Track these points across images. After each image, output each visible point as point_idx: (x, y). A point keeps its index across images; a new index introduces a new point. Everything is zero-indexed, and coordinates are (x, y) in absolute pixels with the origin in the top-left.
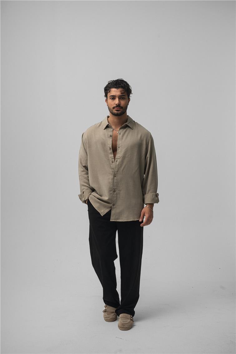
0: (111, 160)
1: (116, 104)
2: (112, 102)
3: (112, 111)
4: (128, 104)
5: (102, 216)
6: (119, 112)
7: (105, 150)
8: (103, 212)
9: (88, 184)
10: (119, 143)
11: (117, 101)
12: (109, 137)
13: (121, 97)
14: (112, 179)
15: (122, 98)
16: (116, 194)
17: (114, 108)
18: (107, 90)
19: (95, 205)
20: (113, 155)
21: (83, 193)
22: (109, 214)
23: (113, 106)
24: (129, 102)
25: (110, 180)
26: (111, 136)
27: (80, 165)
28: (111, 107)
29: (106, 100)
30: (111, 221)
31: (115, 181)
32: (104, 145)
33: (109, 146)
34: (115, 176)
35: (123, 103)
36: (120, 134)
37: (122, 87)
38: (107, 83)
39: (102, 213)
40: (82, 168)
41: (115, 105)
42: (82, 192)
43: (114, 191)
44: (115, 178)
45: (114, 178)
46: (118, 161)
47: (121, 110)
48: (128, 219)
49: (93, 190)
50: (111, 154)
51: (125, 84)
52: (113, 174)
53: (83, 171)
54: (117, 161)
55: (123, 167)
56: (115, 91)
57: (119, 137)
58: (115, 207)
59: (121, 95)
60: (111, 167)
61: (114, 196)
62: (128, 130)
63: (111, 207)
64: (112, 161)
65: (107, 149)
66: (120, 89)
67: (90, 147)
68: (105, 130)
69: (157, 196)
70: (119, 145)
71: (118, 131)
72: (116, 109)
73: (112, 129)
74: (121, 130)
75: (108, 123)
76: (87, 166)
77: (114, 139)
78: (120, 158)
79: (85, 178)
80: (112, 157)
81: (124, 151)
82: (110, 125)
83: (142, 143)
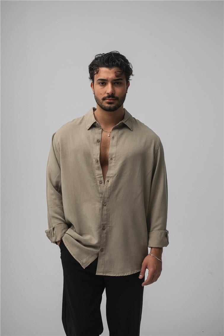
0: (99, 179)
1: (108, 94)
2: (101, 89)
3: (102, 103)
4: (126, 92)
5: (84, 268)
6: (112, 106)
7: (89, 164)
8: (85, 261)
9: (61, 216)
10: (112, 151)
11: (109, 88)
12: (96, 142)
13: (115, 81)
14: (100, 210)
15: (118, 83)
16: (107, 233)
17: (104, 99)
18: (93, 68)
19: (73, 251)
20: (101, 172)
21: (54, 229)
22: (94, 265)
23: (102, 97)
24: (127, 88)
25: (97, 212)
26: (98, 141)
27: (49, 184)
28: (101, 98)
29: (92, 85)
30: (96, 274)
31: (105, 212)
32: (87, 155)
33: (95, 157)
34: (104, 205)
35: (118, 91)
36: (113, 138)
37: (117, 66)
38: (94, 58)
39: (83, 264)
40: (52, 190)
41: (106, 95)
42: (52, 228)
43: (103, 229)
44: (105, 208)
45: (103, 208)
46: (111, 181)
47: (116, 102)
48: (123, 273)
49: (69, 225)
50: (98, 169)
51: (123, 61)
52: (101, 202)
53: (53, 194)
54: (108, 181)
55: (117, 191)
56: (105, 72)
57: (113, 142)
58: (103, 253)
59: (116, 78)
60: (98, 190)
61: (103, 237)
62: (126, 131)
63: (98, 254)
64: (100, 182)
66: (114, 69)
67: (65, 156)
68: (89, 131)
69: (166, 235)
70: (112, 155)
71: (109, 133)
72: (108, 100)
73: (100, 129)
74: (115, 132)
75: (96, 121)
76: (60, 185)
77: (104, 146)
78: (114, 177)
79: (57, 206)
80: (101, 174)
81: (119, 165)
82: (97, 122)
83: (148, 152)
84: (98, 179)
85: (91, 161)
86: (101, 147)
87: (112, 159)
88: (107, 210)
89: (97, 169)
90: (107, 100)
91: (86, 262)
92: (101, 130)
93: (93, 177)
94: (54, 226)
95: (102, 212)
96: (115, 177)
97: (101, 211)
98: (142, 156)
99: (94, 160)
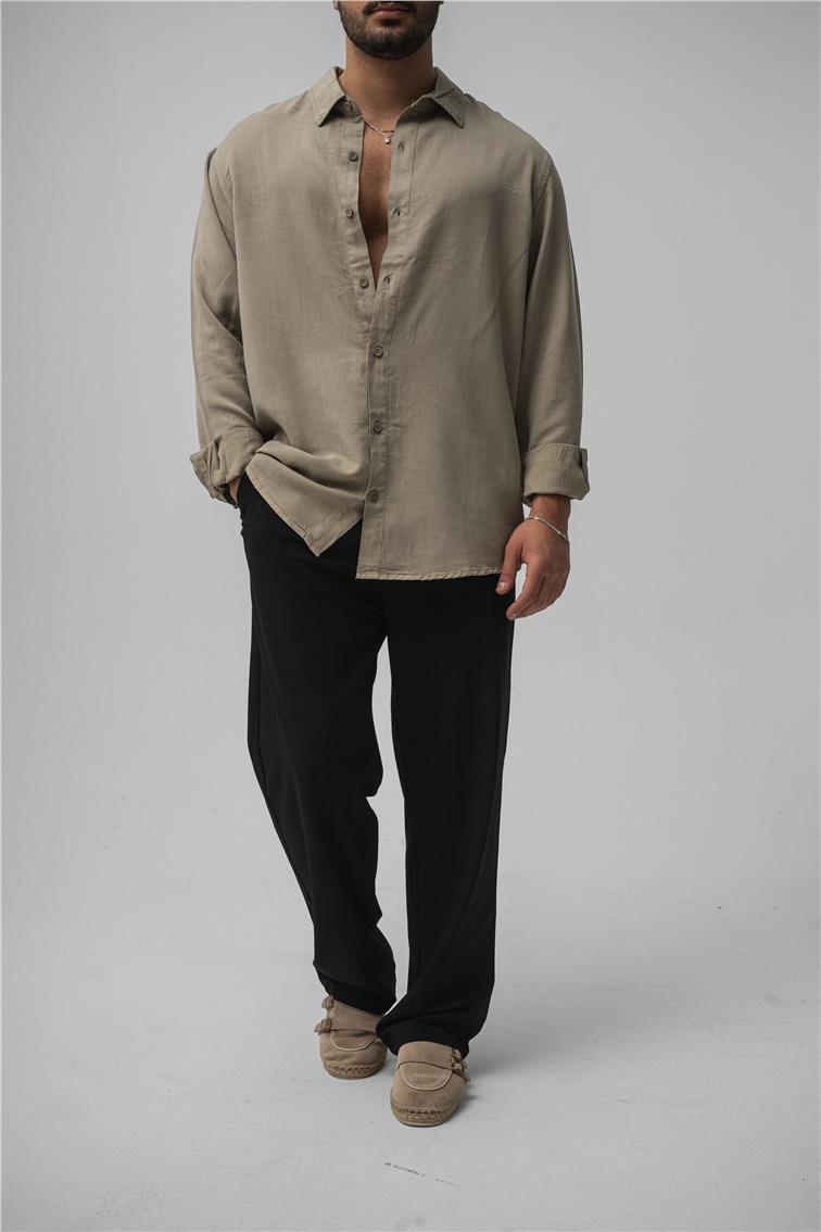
0: (359, 273)
3: (361, 27)
5: (317, 555)
6: (396, 31)
7: (326, 227)
8: (319, 531)
9: (240, 403)
10: (397, 186)
12: (346, 160)
14: (363, 370)
16: (386, 444)
17: (368, 11)
19: (281, 502)
20: (363, 251)
21: (217, 444)
22: (349, 546)
23: (364, 3)
25: (356, 376)
26: (353, 157)
27: (200, 308)
30: (358, 576)
31: (380, 379)
32: (321, 200)
33: (343, 201)
34: (375, 355)
36: (401, 146)
39: (313, 541)
40: (209, 323)
42: (211, 444)
43: (377, 431)
44: (380, 364)
45: (371, 364)
46: (397, 277)
47: (409, 20)
49: (267, 430)
50: (355, 242)
52: (368, 345)
53: (213, 338)
54: (388, 279)
55: (417, 309)
57: (398, 160)
58: (378, 505)
60: (356, 309)
61: (376, 454)
62: (442, 129)
63: (361, 511)
64: (362, 282)
65: (336, 218)
67: (248, 212)
68: (324, 128)
69: (581, 459)
70: (399, 198)
71: (390, 136)
72: (381, 13)
73: (359, 121)
74: (407, 129)
75: (343, 94)
76: (234, 309)
77: (372, 173)
78: (405, 264)
79: (229, 373)
80: (363, 258)
81: (421, 225)
82: (349, 99)
83: (515, 191)
84: (356, 273)
85: (333, 219)
86: (362, 177)
87: (398, 212)
88: (385, 371)
89: (350, 243)
90: (379, 10)
91: (323, 535)
92: (362, 125)
93: (341, 266)
94: (217, 436)
95: (369, 376)
96: (409, 265)
97: (366, 374)
98: (496, 201)
99: (342, 214)
